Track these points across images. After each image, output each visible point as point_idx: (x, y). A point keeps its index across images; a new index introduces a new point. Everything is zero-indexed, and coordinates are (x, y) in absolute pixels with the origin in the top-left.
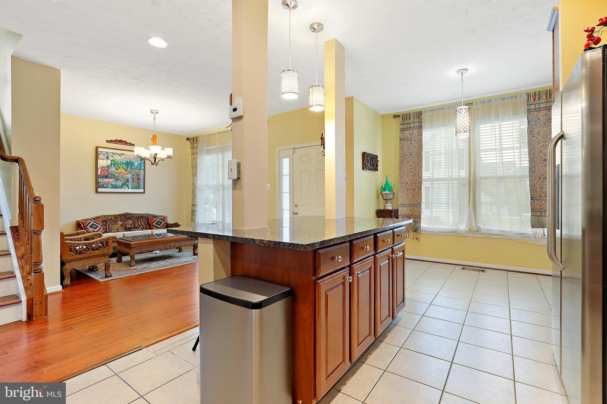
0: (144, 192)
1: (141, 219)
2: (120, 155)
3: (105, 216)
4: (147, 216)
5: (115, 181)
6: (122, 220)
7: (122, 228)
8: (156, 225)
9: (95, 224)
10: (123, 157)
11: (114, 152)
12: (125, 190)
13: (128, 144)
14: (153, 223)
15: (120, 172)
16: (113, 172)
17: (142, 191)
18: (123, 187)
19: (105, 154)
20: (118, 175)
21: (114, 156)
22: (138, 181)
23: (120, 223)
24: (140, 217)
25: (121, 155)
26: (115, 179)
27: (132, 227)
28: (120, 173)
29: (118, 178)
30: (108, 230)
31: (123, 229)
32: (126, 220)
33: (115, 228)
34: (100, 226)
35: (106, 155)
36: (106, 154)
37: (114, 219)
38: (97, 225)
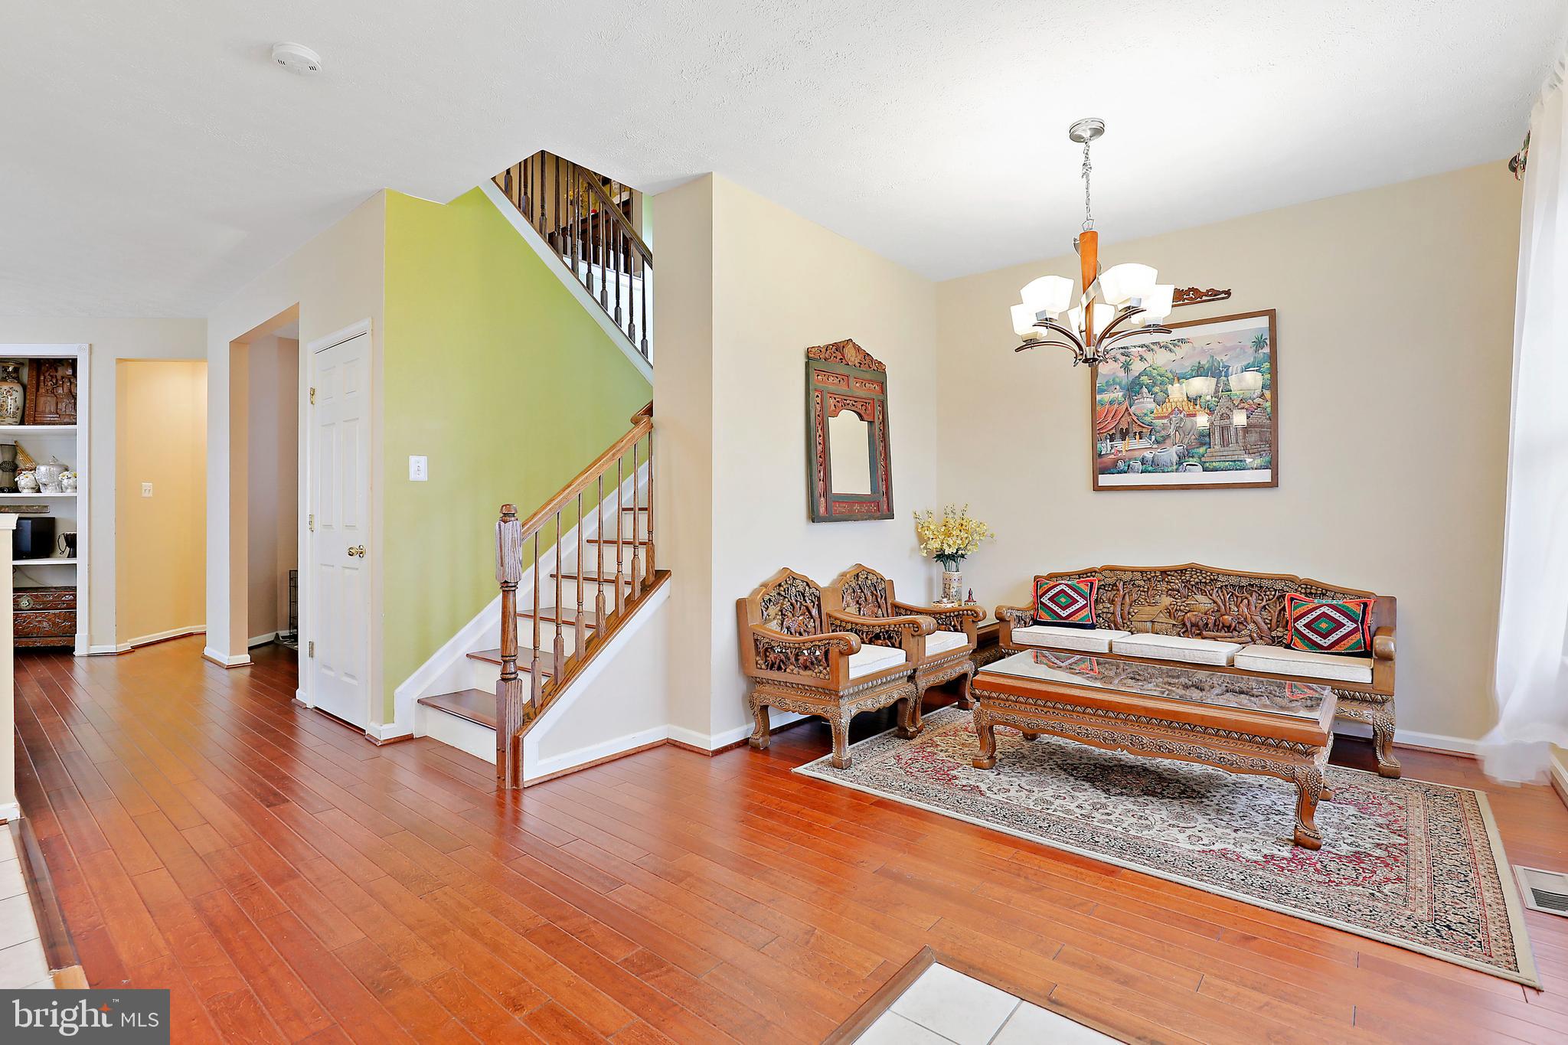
0: (1274, 484)
1: (1253, 599)
2: (1171, 346)
3: (1112, 569)
4: (1279, 586)
5: (1155, 446)
6: (1173, 590)
7: (1167, 621)
8: (1306, 632)
9: (1069, 591)
10: (1181, 351)
11: (1147, 343)
12: (1197, 476)
13: (1204, 298)
14: (1296, 620)
15: (1170, 410)
16: (1146, 414)
17: (1265, 476)
18: (1185, 464)
19: (1119, 356)
20: (1165, 421)
21: (1148, 356)
22: (1244, 438)
23: (1166, 601)
24: (1249, 586)
25: (1175, 345)
26: (1153, 438)
27: (1207, 624)
28: (1171, 414)
29: (1163, 433)
30: (1120, 620)
31: (1174, 625)
32: (1185, 592)
33: (1145, 617)
34: (1082, 602)
35: (1123, 359)
36: (1123, 354)
37: (1142, 583)
38: (1075, 596)
